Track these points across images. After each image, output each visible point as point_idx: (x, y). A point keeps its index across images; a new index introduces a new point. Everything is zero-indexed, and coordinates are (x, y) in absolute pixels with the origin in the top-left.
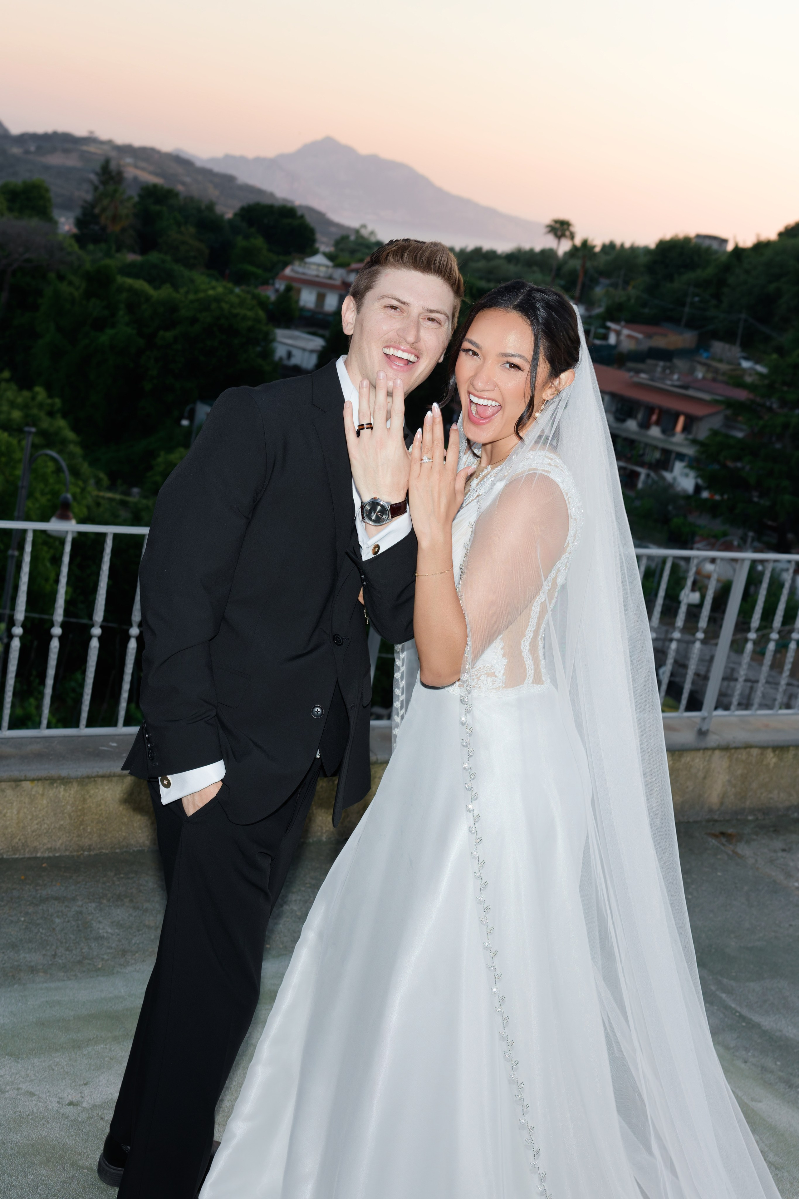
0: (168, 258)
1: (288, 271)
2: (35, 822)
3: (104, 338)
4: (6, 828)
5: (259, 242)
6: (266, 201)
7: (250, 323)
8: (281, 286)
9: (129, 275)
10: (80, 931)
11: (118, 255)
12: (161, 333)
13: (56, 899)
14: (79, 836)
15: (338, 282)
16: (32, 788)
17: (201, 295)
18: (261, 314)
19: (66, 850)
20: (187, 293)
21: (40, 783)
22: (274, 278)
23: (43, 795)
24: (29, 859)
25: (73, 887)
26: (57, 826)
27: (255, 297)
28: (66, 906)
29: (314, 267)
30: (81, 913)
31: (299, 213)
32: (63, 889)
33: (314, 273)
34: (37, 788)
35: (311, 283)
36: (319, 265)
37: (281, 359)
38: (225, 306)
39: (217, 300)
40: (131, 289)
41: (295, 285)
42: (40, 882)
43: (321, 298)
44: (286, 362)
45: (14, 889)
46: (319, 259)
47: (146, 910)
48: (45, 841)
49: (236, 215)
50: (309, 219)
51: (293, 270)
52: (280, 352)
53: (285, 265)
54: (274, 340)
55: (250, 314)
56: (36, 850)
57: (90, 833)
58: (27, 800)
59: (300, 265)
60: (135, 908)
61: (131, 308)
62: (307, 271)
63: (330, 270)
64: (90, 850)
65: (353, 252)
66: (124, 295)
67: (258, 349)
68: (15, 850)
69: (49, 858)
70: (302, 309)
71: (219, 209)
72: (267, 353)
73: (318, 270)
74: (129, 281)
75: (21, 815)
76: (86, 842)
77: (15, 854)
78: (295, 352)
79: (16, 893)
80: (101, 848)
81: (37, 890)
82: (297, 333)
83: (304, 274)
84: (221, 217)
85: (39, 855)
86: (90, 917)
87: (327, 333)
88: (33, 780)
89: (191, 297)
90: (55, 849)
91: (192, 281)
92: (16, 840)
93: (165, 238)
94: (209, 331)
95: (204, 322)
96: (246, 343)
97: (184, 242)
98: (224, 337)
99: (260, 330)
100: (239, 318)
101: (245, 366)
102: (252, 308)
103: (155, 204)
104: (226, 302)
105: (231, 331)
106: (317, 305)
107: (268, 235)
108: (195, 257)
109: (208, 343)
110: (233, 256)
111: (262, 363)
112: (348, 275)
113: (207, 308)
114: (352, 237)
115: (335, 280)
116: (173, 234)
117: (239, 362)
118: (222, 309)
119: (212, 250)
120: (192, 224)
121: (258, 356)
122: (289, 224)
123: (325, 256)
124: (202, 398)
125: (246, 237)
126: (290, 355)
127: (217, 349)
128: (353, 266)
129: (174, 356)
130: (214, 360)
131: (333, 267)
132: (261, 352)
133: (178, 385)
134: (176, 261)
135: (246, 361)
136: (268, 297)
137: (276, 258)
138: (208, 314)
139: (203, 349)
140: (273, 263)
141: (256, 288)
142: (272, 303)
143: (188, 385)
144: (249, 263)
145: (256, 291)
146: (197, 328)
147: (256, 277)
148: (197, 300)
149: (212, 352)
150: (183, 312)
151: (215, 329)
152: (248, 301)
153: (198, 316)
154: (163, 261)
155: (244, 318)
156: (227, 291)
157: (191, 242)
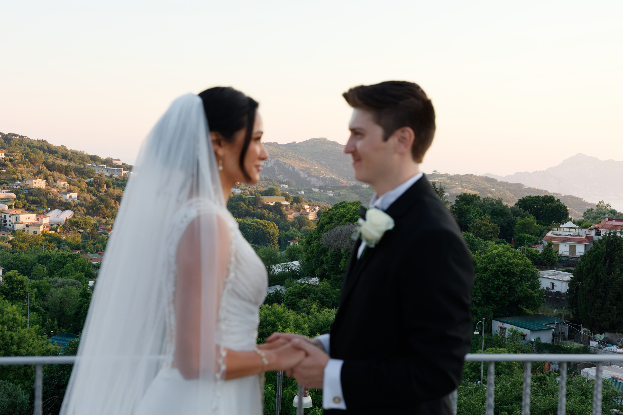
0: (471, 234)
1: (549, 234)
5: (531, 219)
6: (533, 195)
7: (521, 268)
8: (545, 242)
15: (583, 238)
17: (490, 253)
18: (528, 260)
20: (480, 253)
22: (541, 240)
27: (528, 252)
29: (566, 230)
31: (556, 199)
33: (567, 233)
35: (565, 240)
36: (569, 228)
37: (547, 288)
39: (499, 255)
41: (553, 242)
43: (573, 248)
44: (550, 290)
46: (569, 224)
49: (516, 204)
50: (563, 202)
51: (553, 233)
52: (545, 284)
53: (549, 230)
54: (539, 277)
55: (520, 262)
59: (558, 230)
62: (561, 233)
63: (577, 230)
65: (595, 218)
67: (529, 283)
70: (560, 256)
71: (504, 203)
72: (535, 286)
73: (569, 231)
78: (556, 283)
82: (557, 272)
83: (560, 235)
84: (507, 206)
87: (573, 269)
89: (483, 255)
91: (487, 246)
93: (472, 223)
94: (495, 275)
95: (492, 270)
96: (520, 280)
97: (484, 225)
98: (506, 278)
99: (529, 271)
100: (514, 265)
101: (521, 294)
102: (523, 258)
103: (466, 205)
104: (504, 256)
105: (510, 274)
106: (570, 254)
107: (537, 215)
108: (492, 233)
109: (496, 282)
110: (515, 230)
111: (533, 292)
112: (589, 232)
113: (493, 262)
114: (595, 209)
115: (581, 236)
116: (477, 221)
117: (517, 293)
118: (503, 261)
119: (502, 227)
120: (488, 214)
121: (529, 288)
122: (550, 206)
123: (574, 222)
124: (496, 318)
125: (523, 217)
126: (553, 286)
127: (502, 285)
128: (593, 226)
129: (475, 292)
130: (501, 293)
131: (579, 228)
132: (531, 285)
133: (479, 311)
134: (477, 236)
135: (521, 291)
136: (537, 252)
137: (542, 227)
138: (494, 264)
139: (493, 286)
140: (540, 230)
141: (531, 246)
142: (540, 255)
143: (486, 310)
144: (526, 232)
145: (530, 249)
146: (488, 273)
147: (530, 240)
148: (487, 257)
149: (498, 288)
150: (479, 265)
151: (499, 273)
152: (520, 254)
153: (488, 266)
154: (468, 237)
155: (517, 265)
156: (505, 250)
157: (488, 224)
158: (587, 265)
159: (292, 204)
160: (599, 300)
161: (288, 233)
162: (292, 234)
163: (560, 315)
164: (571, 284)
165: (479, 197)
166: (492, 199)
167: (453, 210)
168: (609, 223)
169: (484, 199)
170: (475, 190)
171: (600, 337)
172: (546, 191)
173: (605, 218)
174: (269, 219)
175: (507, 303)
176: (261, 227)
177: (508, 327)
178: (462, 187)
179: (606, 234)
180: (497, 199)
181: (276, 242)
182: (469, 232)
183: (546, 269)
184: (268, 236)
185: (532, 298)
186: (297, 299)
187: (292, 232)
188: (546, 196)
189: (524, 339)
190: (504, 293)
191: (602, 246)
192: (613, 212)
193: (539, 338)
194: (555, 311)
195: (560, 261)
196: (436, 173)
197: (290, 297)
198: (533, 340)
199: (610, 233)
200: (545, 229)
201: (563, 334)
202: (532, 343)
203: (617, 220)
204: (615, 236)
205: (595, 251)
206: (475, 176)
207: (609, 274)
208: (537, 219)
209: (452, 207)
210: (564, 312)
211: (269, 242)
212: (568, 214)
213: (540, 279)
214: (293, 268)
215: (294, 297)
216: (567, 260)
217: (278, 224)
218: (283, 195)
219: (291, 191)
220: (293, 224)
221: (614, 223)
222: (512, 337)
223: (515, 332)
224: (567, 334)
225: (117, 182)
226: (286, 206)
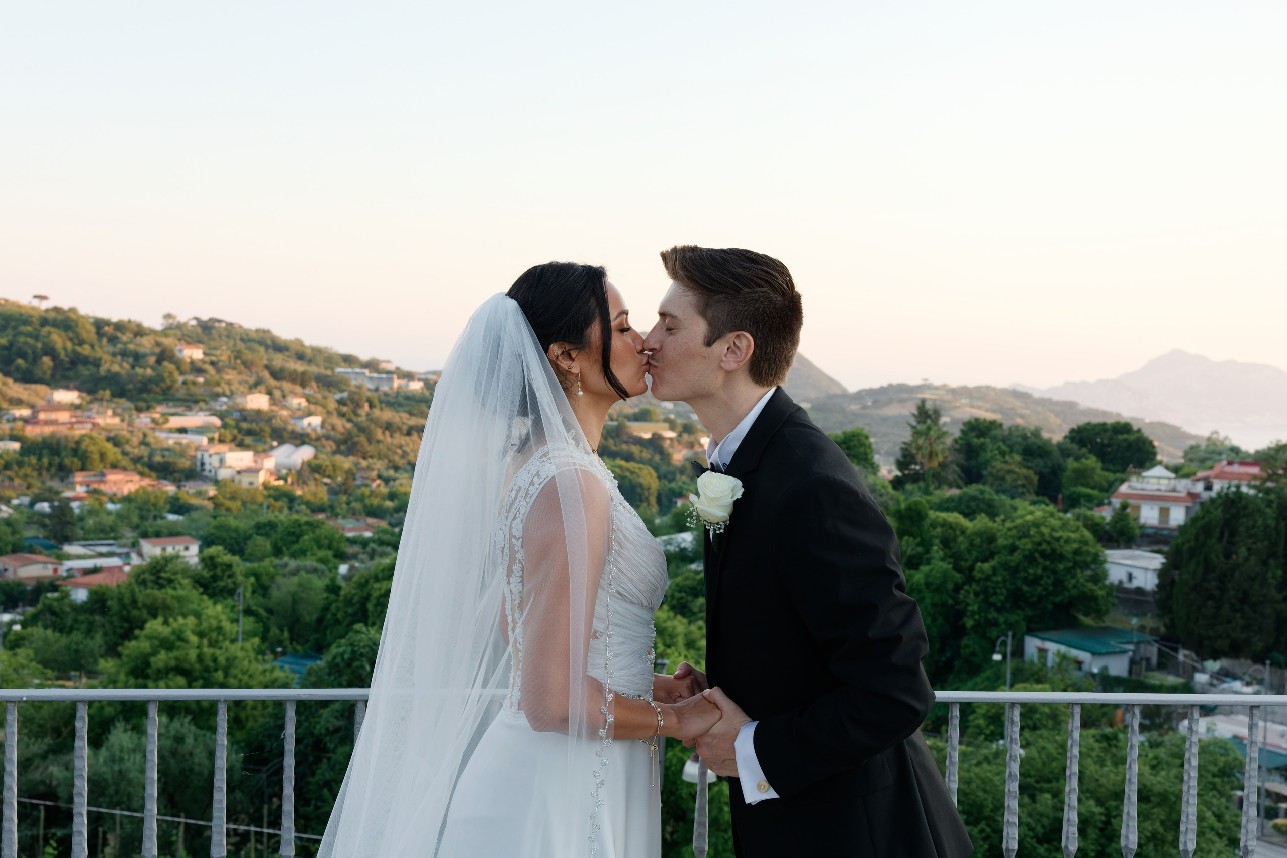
0: (987, 488)
1: (1124, 488)
3: (918, 576)
5: (1092, 462)
6: (1096, 420)
7: (1075, 546)
8: (1116, 502)
9: (943, 509)
11: (937, 492)
12: (979, 564)
15: (1183, 494)
17: (1019, 521)
18: (1087, 534)
20: (1004, 521)
22: (1108, 497)
27: (1085, 519)
29: (1153, 481)
31: (1135, 428)
33: (1155, 487)
35: (1151, 498)
36: (1159, 478)
37: (1121, 582)
38: (1046, 531)
39: (1036, 525)
40: (945, 524)
41: (1132, 501)
43: (1164, 513)
44: (1127, 585)
46: (1158, 471)
49: (1065, 437)
50: (1147, 433)
51: (1130, 487)
52: (1116, 574)
53: (1123, 481)
54: (1105, 562)
55: (1073, 536)
59: (1138, 481)
61: (946, 543)
62: (1144, 486)
63: (1173, 482)
65: (1203, 461)
66: (939, 530)
67: (1089, 573)
70: (1143, 527)
71: (1045, 435)
72: (1099, 578)
73: (1159, 484)
74: (944, 515)
78: (1135, 573)
82: (1138, 553)
83: (1142, 489)
84: (1049, 441)
87: (1165, 549)
89: (1009, 524)
91: (1015, 509)
93: (989, 469)
94: (1030, 559)
95: (1024, 550)
96: (1073, 568)
97: (1010, 472)
98: (1048, 563)
99: (1088, 553)
100: (1062, 542)
101: (1075, 592)
102: (1078, 529)
103: (978, 437)
104: (1046, 526)
105: (1055, 556)
106: (1161, 521)
107: (1102, 454)
108: (1023, 486)
110: (1064, 480)
111: (1094, 587)
112: (1194, 485)
113: (1026, 535)
114: (1203, 445)
115: (1179, 492)
116: (998, 465)
117: (1068, 589)
118: (1042, 534)
119: (1041, 476)
120: (1017, 453)
121: (1088, 581)
122: (1125, 440)
123: (1167, 468)
124: (1031, 631)
125: (1077, 459)
126: (1130, 577)
127: (1041, 577)
128: (1200, 474)
129: (994, 588)
130: (1039, 589)
131: (1175, 478)
132: (1092, 576)
133: (1002, 619)
134: (998, 492)
135: (1075, 586)
136: (1103, 518)
137: (1111, 476)
138: (1026, 540)
139: (1025, 578)
140: (1108, 481)
141: (1091, 509)
142: (1108, 524)
143: (1013, 618)
144: (1083, 485)
145: (1089, 513)
146: (1017, 557)
147: (1090, 498)
148: (1015, 527)
149: (1036, 581)
150: (1001, 542)
151: (1037, 555)
152: (1072, 523)
153: (1017, 543)
154: (982, 492)
155: (1067, 541)
156: (1047, 515)
157: (1017, 470)
158: (1189, 541)
159: (680, 435)
160: (1210, 603)
161: (673, 485)
162: (681, 487)
163: (1142, 629)
164: (1162, 574)
165: (1001, 425)
166: (1024, 429)
167: (957, 446)
168: (1229, 469)
169: (1010, 429)
170: (994, 411)
171: (1213, 665)
172: (1118, 415)
173: (1220, 461)
174: (641, 462)
175: (1050, 607)
176: (628, 474)
177: (1052, 648)
178: (972, 407)
179: (1222, 488)
180: (1032, 428)
181: (653, 500)
182: (984, 483)
183: (1118, 547)
184: (639, 490)
185: (1094, 598)
186: (690, 598)
187: (680, 484)
188: (1118, 423)
189: (1080, 669)
190: (1046, 589)
191: (1216, 509)
192: (1235, 450)
193: (1105, 668)
194: (1134, 621)
195: (1143, 536)
196: (927, 382)
197: (677, 595)
198: (1096, 670)
199: (1229, 488)
200: (1116, 480)
201: (1148, 660)
202: (1094, 675)
203: (1243, 464)
204: (1238, 493)
205: (1203, 517)
206: (994, 389)
207: (1228, 556)
208: (1103, 462)
209: (956, 441)
210: (1150, 622)
211: (641, 501)
212: (1155, 454)
213: (1107, 566)
214: (683, 546)
215: (683, 594)
216: (1156, 533)
217: (656, 469)
218: (667, 420)
219: (678, 414)
220: (682, 471)
221: (1236, 469)
222: (1060, 665)
223: (1064, 657)
224: (1154, 660)
225: (385, 399)
226: (671, 439)
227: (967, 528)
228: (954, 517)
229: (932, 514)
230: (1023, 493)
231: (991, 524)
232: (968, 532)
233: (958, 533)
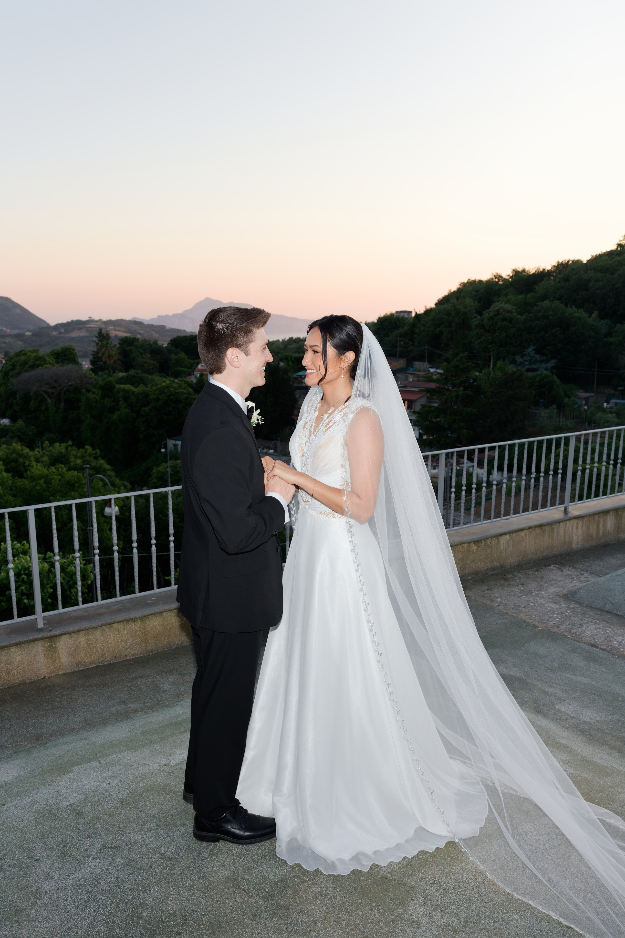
0: (139, 371)
1: (199, 367)
2: (123, 643)
3: (115, 416)
4: (110, 648)
5: (183, 355)
6: (181, 335)
8: (197, 374)
9: (122, 383)
10: (154, 689)
11: (115, 375)
12: (143, 408)
13: (141, 677)
14: (145, 646)
16: (118, 626)
17: (159, 386)
18: (190, 389)
19: (141, 653)
20: (152, 387)
21: (122, 623)
22: (193, 372)
23: (124, 629)
24: (123, 661)
25: (148, 670)
26: (134, 642)
27: (186, 382)
28: (146, 680)
30: (154, 681)
32: (143, 672)
34: (121, 626)
38: (172, 390)
39: (167, 387)
40: (124, 390)
42: (131, 671)
45: (119, 676)
47: (185, 674)
48: (130, 651)
49: (168, 344)
55: (184, 391)
56: (126, 656)
57: (151, 643)
58: (117, 633)
60: (179, 674)
61: (126, 399)
64: (152, 652)
68: (116, 658)
69: (133, 659)
71: (160, 343)
74: (122, 386)
75: (116, 640)
76: (150, 648)
77: (116, 660)
79: (120, 678)
80: (158, 650)
81: (130, 675)
84: (162, 346)
85: (128, 659)
86: (158, 682)
88: (118, 622)
89: (154, 388)
90: (135, 654)
91: (153, 380)
92: (115, 653)
93: (136, 362)
94: (166, 403)
95: (163, 399)
97: (146, 362)
98: (174, 404)
100: (180, 394)
102: (186, 388)
103: (128, 346)
104: (172, 388)
105: (177, 401)
107: (186, 351)
108: (153, 369)
109: (167, 409)
110: (171, 365)
113: (163, 392)
116: (140, 359)
119: (160, 363)
120: (148, 353)
124: (169, 437)
125: (175, 354)
129: (151, 419)
133: (156, 434)
134: (144, 372)
136: (193, 381)
137: (192, 362)
138: (164, 395)
139: (165, 412)
140: (191, 364)
141: (186, 378)
142: (195, 384)
143: (161, 432)
144: (180, 366)
145: (186, 380)
146: (160, 403)
147: (185, 372)
148: (158, 389)
150: (151, 396)
151: (169, 401)
152: (183, 385)
153: (160, 397)
154: (137, 373)
155: (182, 393)
156: (171, 382)
157: (149, 361)
165: (138, 340)
166: (149, 341)
167: (119, 351)
169: (143, 341)
175: (177, 425)
178: (119, 331)
180: (153, 340)
182: (134, 369)
196: (91, 319)
200: (195, 363)
208: (188, 355)
209: (118, 349)
227: (135, 392)
228: (128, 387)
229: (118, 386)
230: (153, 372)
231: (146, 389)
232: (136, 393)
233: (130, 394)
